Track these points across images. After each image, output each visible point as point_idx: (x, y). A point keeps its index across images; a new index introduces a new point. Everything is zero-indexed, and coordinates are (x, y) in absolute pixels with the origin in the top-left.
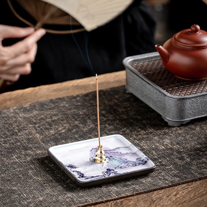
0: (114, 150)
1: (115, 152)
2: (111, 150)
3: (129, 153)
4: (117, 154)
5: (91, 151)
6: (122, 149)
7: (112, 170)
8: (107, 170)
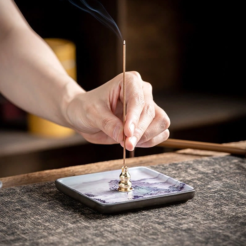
0: (139, 181)
1: (140, 182)
2: (136, 181)
3: (158, 183)
4: (144, 184)
5: (111, 182)
6: (148, 180)
7: (140, 196)
8: (135, 196)
